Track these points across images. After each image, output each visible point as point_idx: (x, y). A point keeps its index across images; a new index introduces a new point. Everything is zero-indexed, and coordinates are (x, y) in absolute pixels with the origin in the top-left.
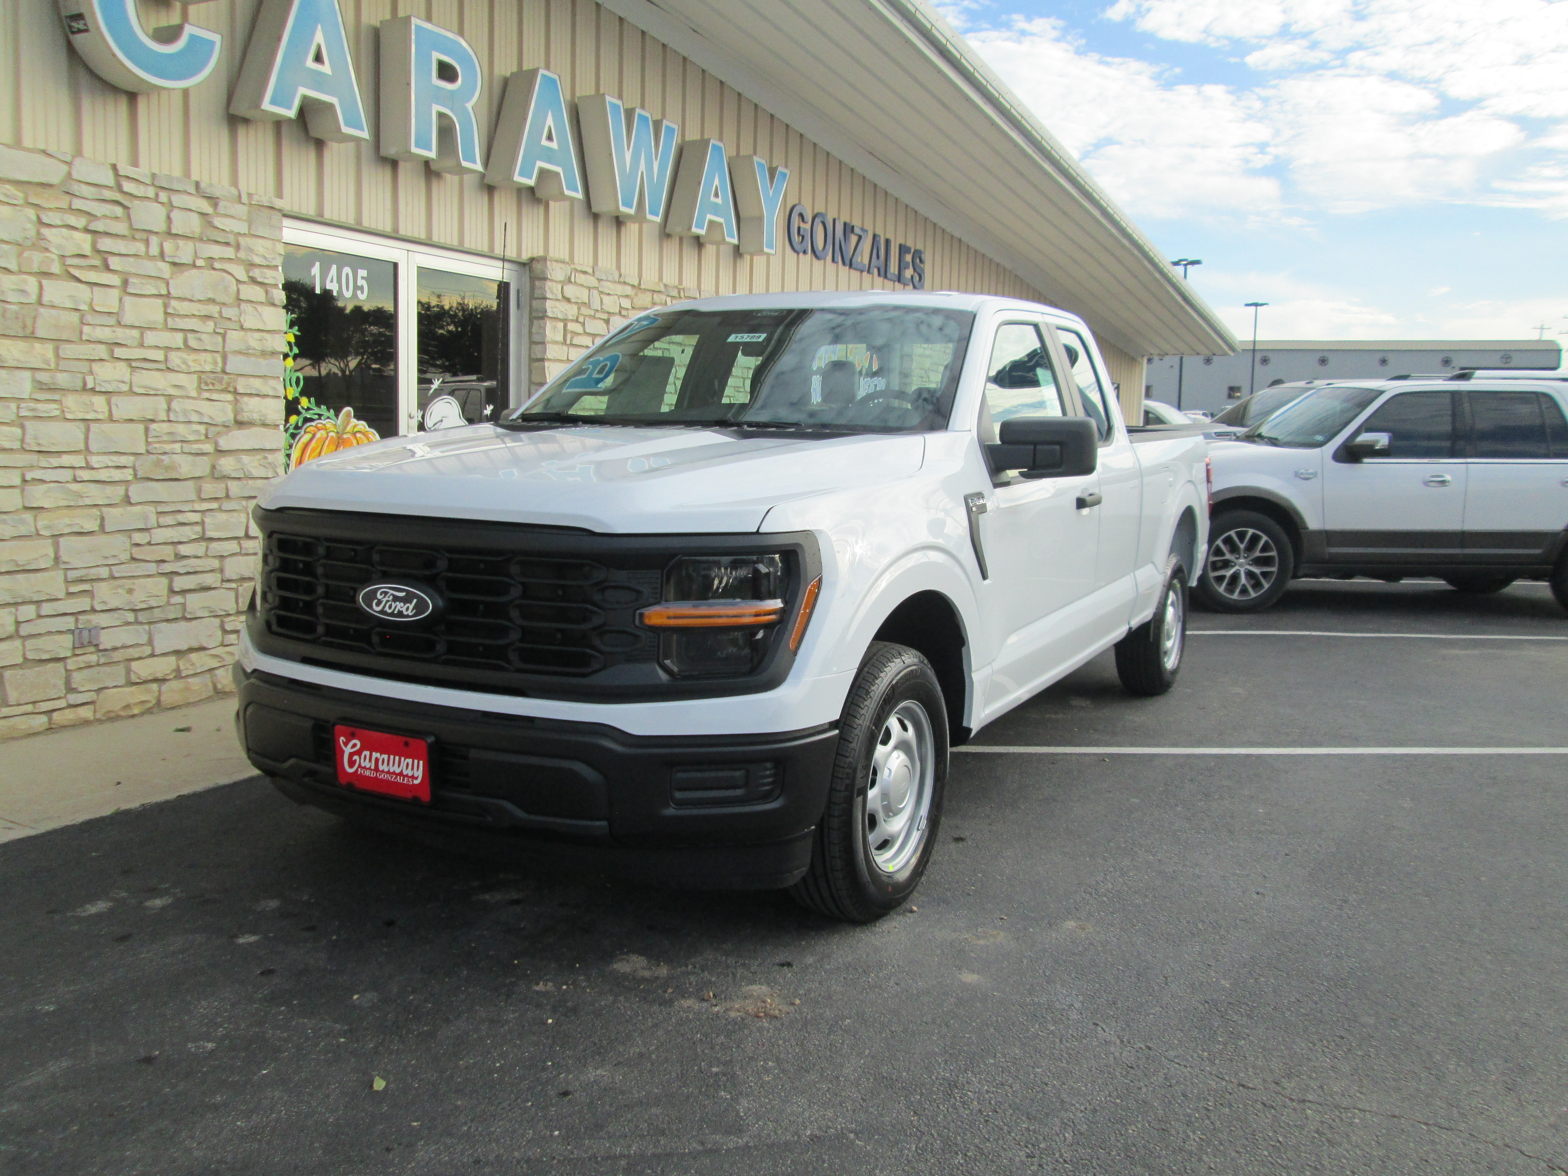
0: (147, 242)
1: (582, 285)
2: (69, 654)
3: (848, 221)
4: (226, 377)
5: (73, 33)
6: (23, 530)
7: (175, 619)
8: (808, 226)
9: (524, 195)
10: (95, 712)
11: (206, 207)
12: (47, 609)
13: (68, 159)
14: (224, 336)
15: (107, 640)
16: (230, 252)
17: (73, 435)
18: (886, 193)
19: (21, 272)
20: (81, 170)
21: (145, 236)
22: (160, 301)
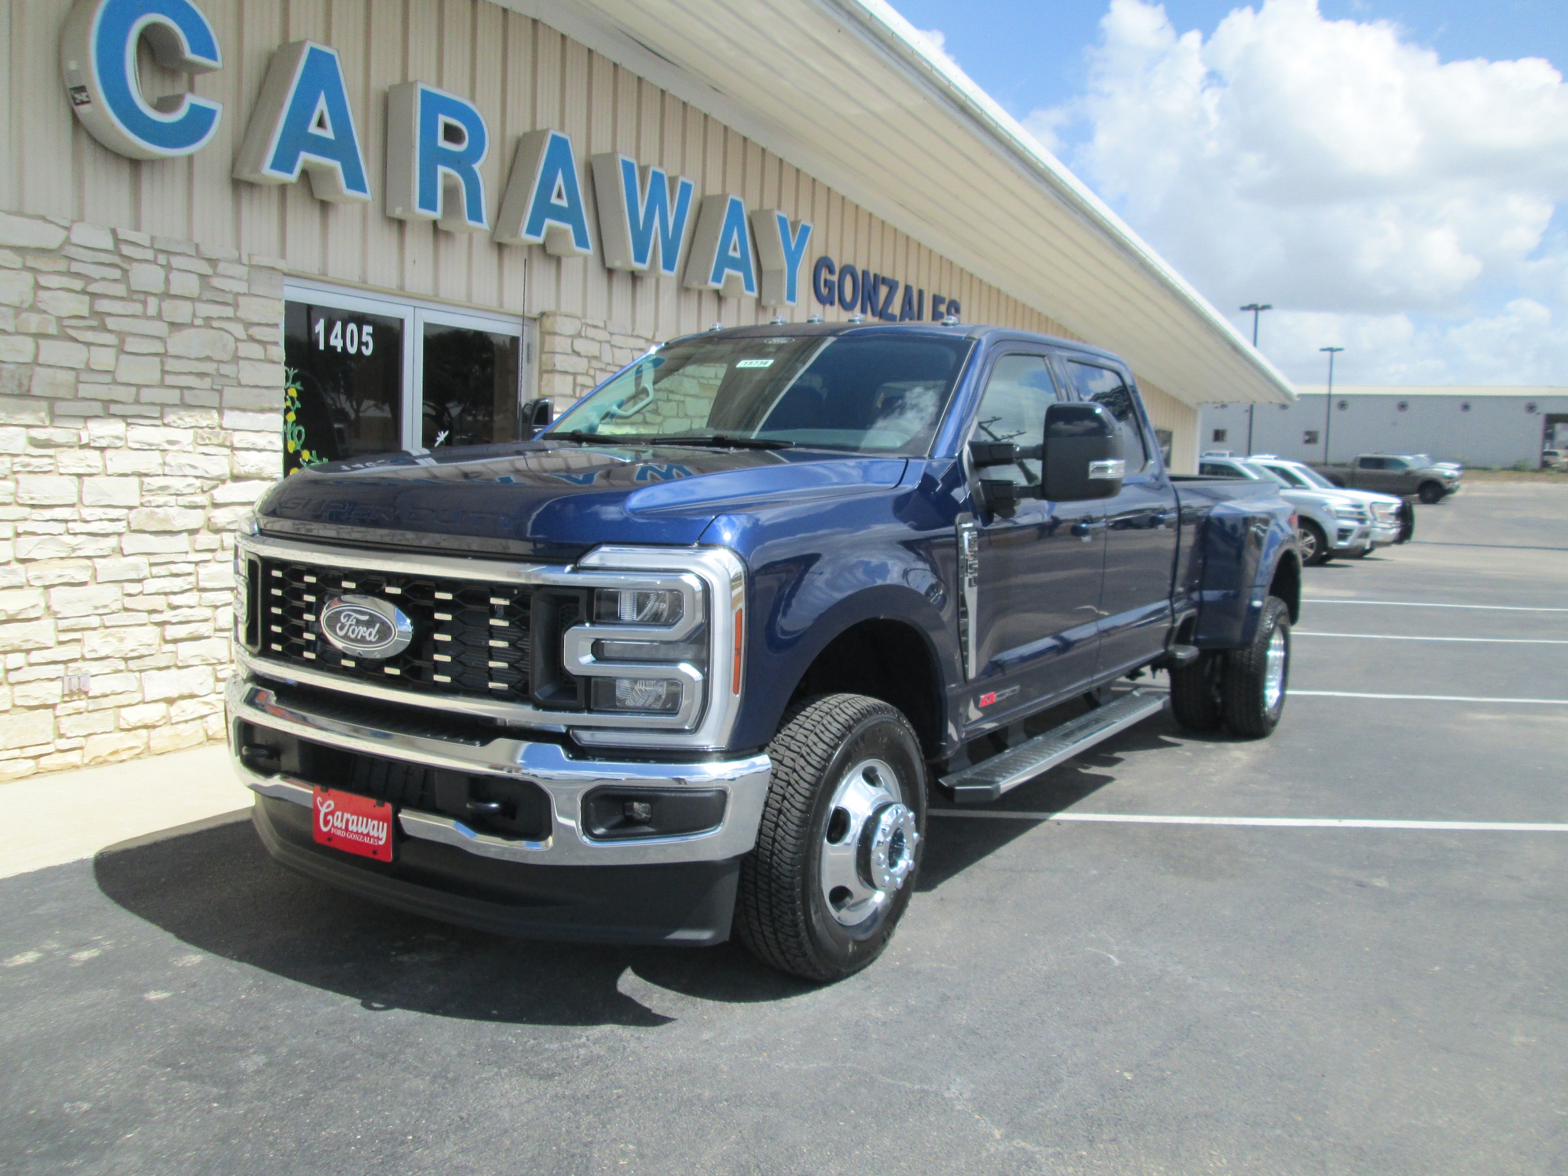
0: (145, 303)
1: (593, 339)
2: (58, 700)
3: (878, 272)
4: (223, 432)
5: (77, 104)
6: (15, 581)
7: (168, 667)
8: (835, 278)
9: (536, 253)
10: (83, 757)
11: (206, 269)
12: (36, 657)
13: (66, 224)
14: (221, 392)
15: (96, 687)
16: (229, 312)
17: (67, 489)
18: (919, 244)
19: (18, 333)
20: (82, 234)
21: (142, 297)
22: (157, 359)
